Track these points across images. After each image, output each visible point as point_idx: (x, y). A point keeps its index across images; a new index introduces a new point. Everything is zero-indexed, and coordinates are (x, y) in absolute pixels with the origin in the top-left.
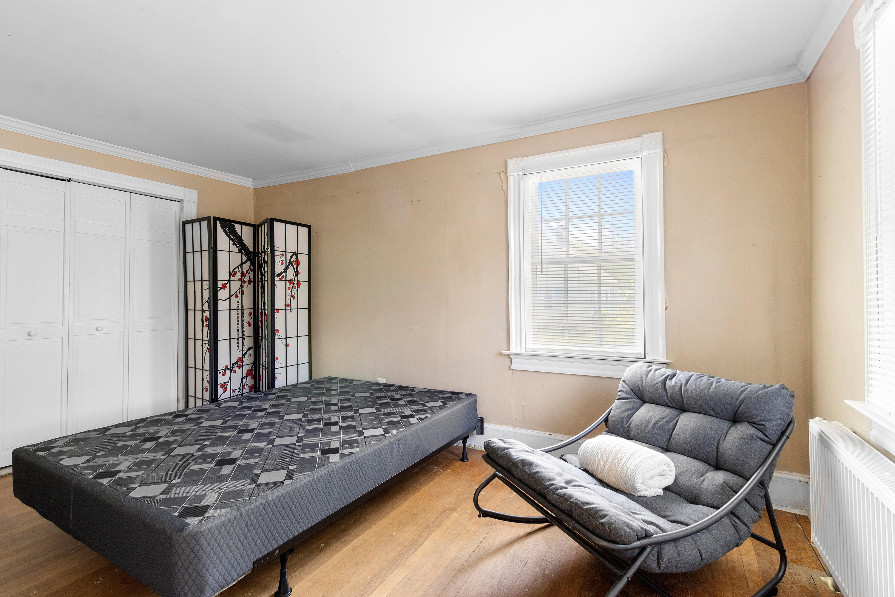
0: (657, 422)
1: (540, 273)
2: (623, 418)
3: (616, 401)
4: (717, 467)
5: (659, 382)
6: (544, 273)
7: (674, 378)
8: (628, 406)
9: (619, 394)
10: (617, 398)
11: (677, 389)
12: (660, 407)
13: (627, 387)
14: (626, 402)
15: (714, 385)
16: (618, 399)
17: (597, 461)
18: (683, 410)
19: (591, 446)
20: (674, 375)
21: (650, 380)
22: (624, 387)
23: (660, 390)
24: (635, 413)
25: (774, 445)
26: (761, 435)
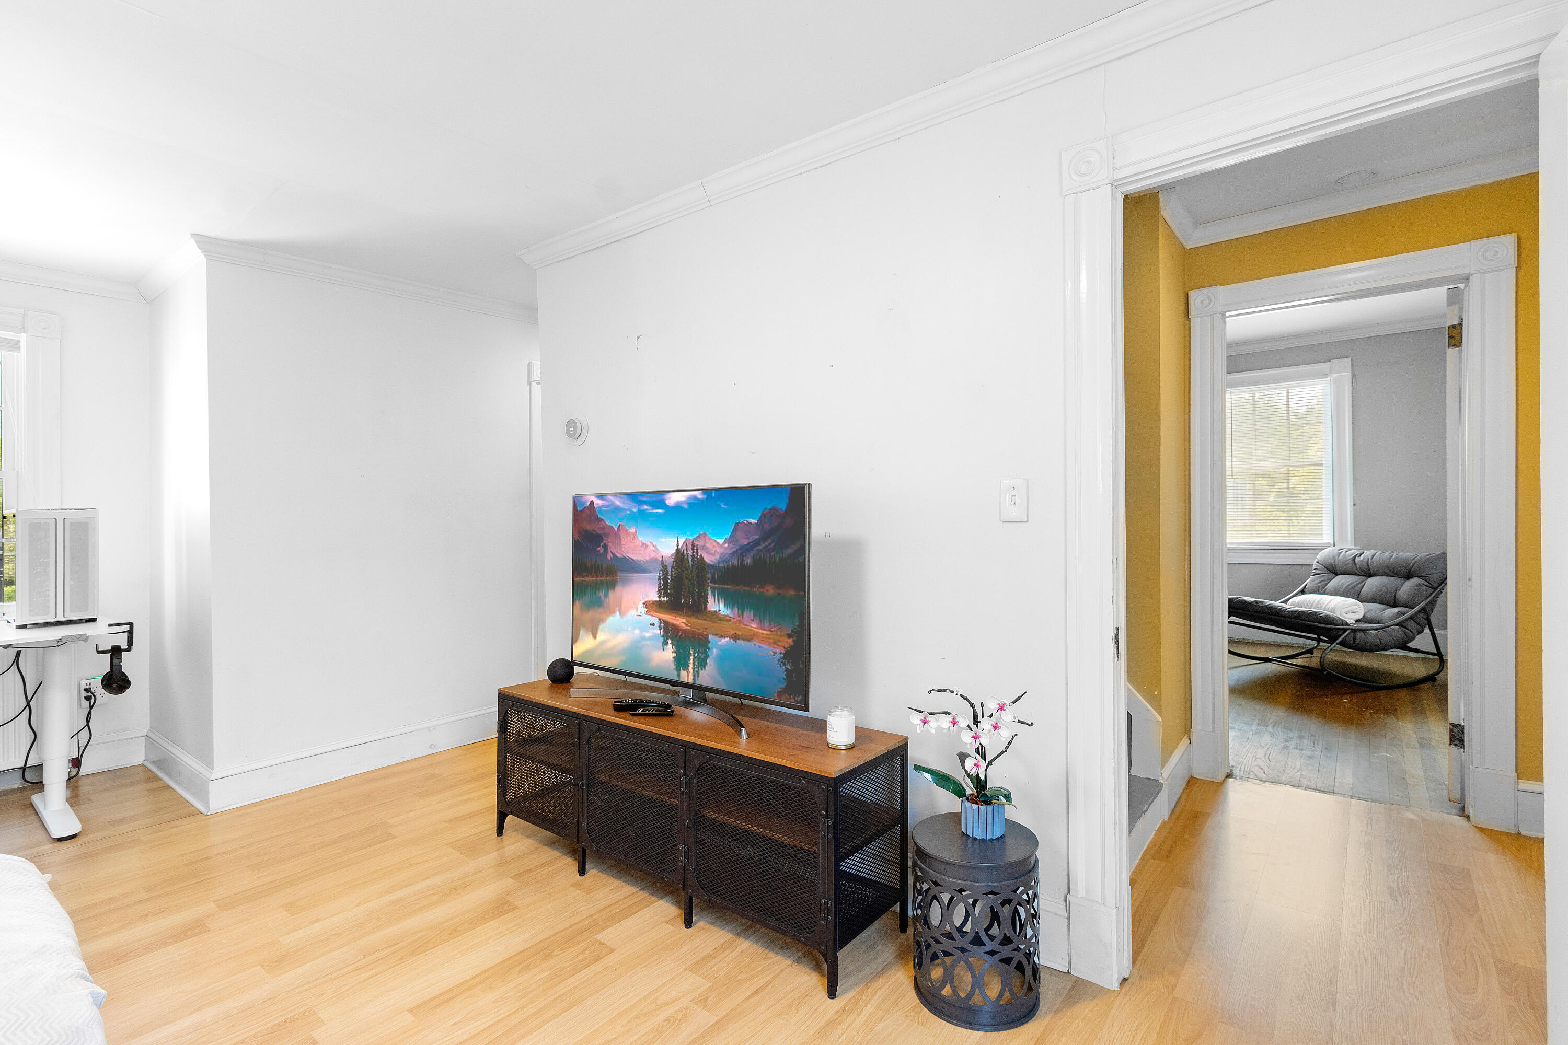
0: (1348, 586)
1: (1231, 477)
2: (1319, 587)
3: (1312, 576)
4: (1394, 605)
5: (1350, 559)
6: (1234, 477)
7: (1363, 555)
8: (1323, 579)
9: (1313, 571)
10: (1313, 574)
11: (1365, 563)
12: (1351, 576)
13: (1321, 566)
14: (1321, 576)
15: (1394, 557)
18: (1369, 575)
19: (1301, 599)
20: (1362, 554)
21: (1341, 559)
22: (1318, 566)
23: (1350, 565)
24: (1329, 582)
25: (1435, 589)
26: (1426, 583)
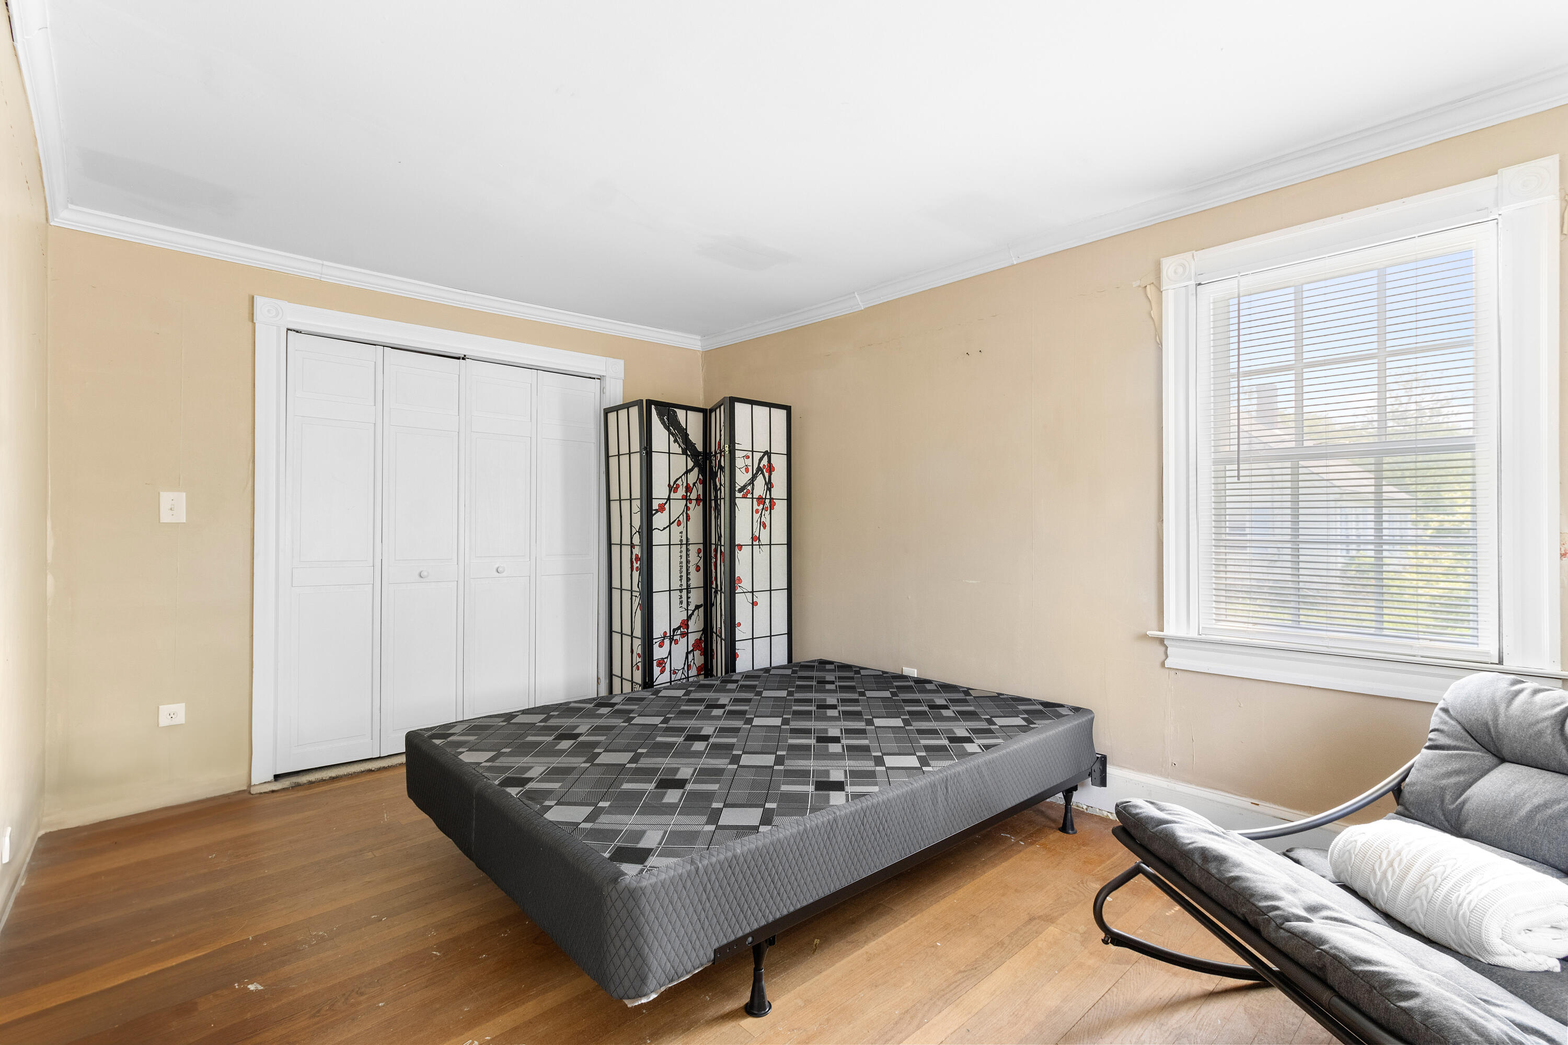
0: (1538, 809)
1: (1235, 480)
2: (1443, 789)
3: (1424, 751)
5: (1546, 719)
6: (1242, 479)
8: (1456, 765)
9: (1431, 736)
10: (1427, 744)
12: (1548, 775)
13: (1453, 722)
14: (1451, 756)
16: (1429, 748)
17: (1379, 874)
19: (1361, 840)
21: (1518, 713)
22: (1445, 723)
23: (1548, 739)
24: (1476, 780)
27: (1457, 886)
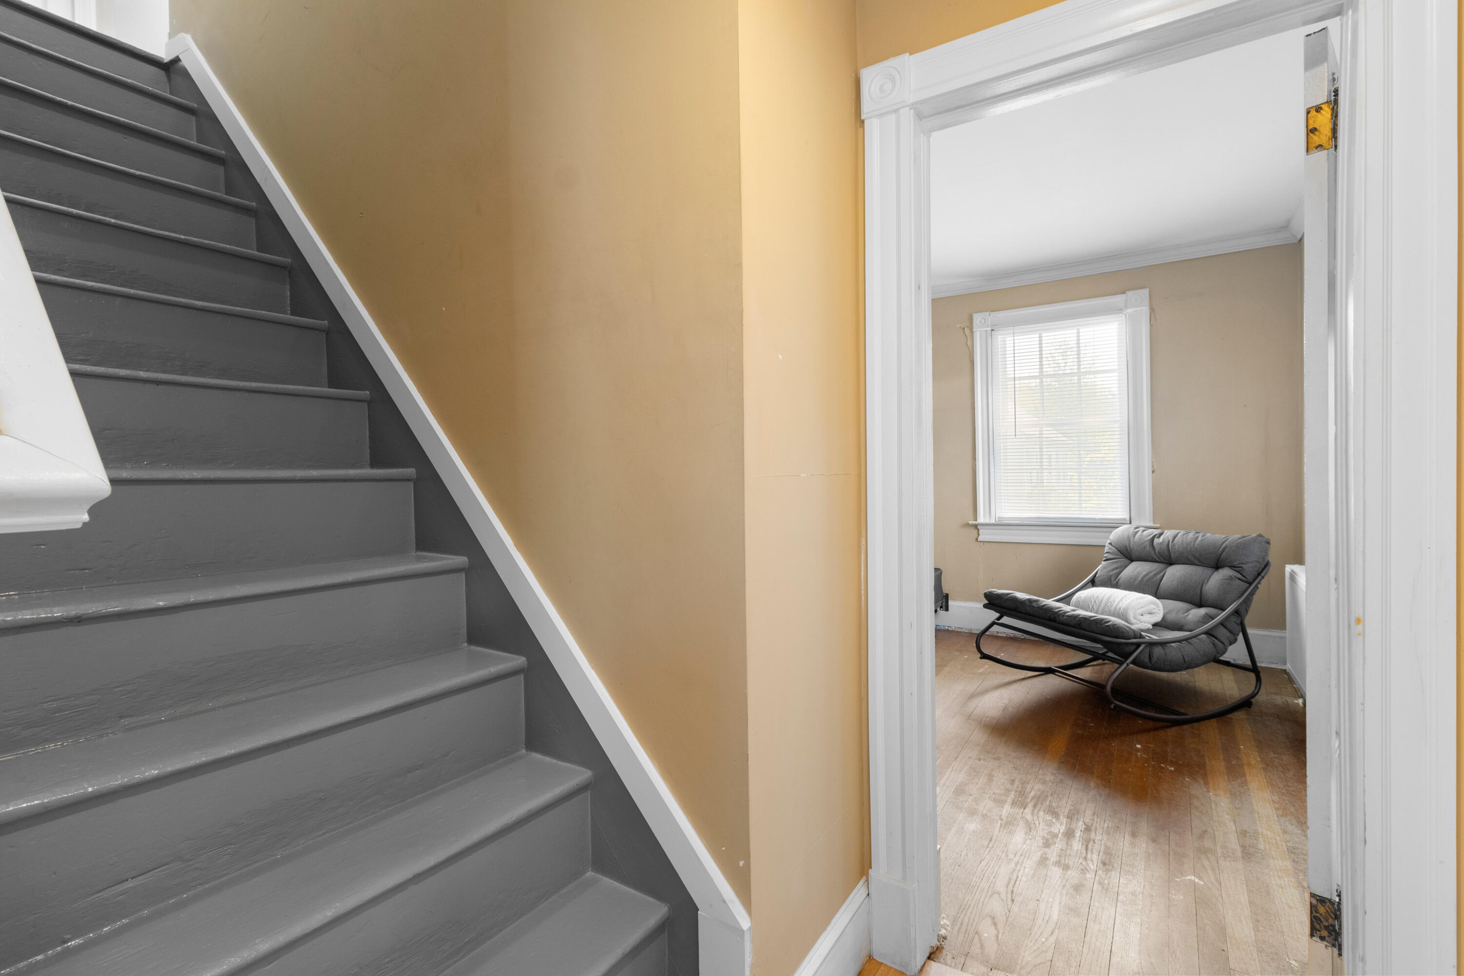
0: (1145, 576)
1: (1013, 436)
2: (1111, 576)
3: (1103, 562)
4: (1200, 605)
5: (1147, 541)
6: (1016, 437)
7: (1162, 536)
8: (1115, 566)
9: (1105, 555)
10: (1104, 559)
11: (1165, 546)
12: (1147, 563)
13: (1114, 548)
14: (1113, 562)
15: (1199, 539)
16: (1105, 561)
17: (1091, 607)
18: (1170, 563)
19: (1083, 596)
20: (1161, 534)
21: (1137, 540)
22: (1111, 549)
23: (1148, 548)
24: (1123, 570)
25: (1250, 584)
26: (1239, 576)
27: (1118, 604)
